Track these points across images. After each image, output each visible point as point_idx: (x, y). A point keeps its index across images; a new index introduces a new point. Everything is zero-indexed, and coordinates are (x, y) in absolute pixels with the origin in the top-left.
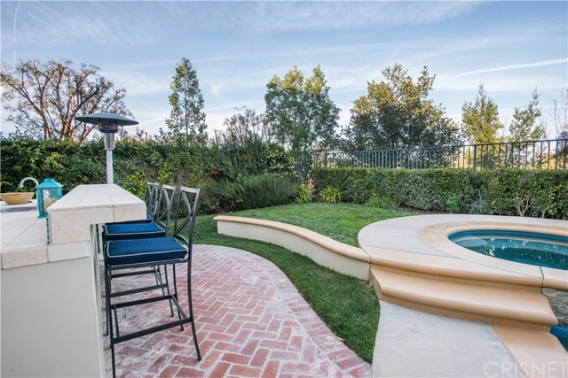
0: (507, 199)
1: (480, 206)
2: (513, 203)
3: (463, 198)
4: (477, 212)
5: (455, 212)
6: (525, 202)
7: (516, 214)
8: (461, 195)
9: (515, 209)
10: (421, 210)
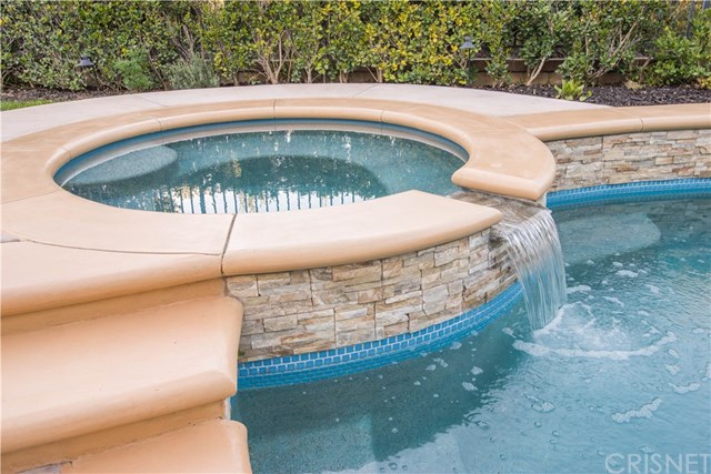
0: (241, 47)
1: (190, 69)
2: (254, 55)
3: (154, 51)
4: (185, 83)
5: (141, 89)
6: (276, 49)
7: (264, 81)
8: (149, 43)
9: (259, 67)
10: (61, 92)
